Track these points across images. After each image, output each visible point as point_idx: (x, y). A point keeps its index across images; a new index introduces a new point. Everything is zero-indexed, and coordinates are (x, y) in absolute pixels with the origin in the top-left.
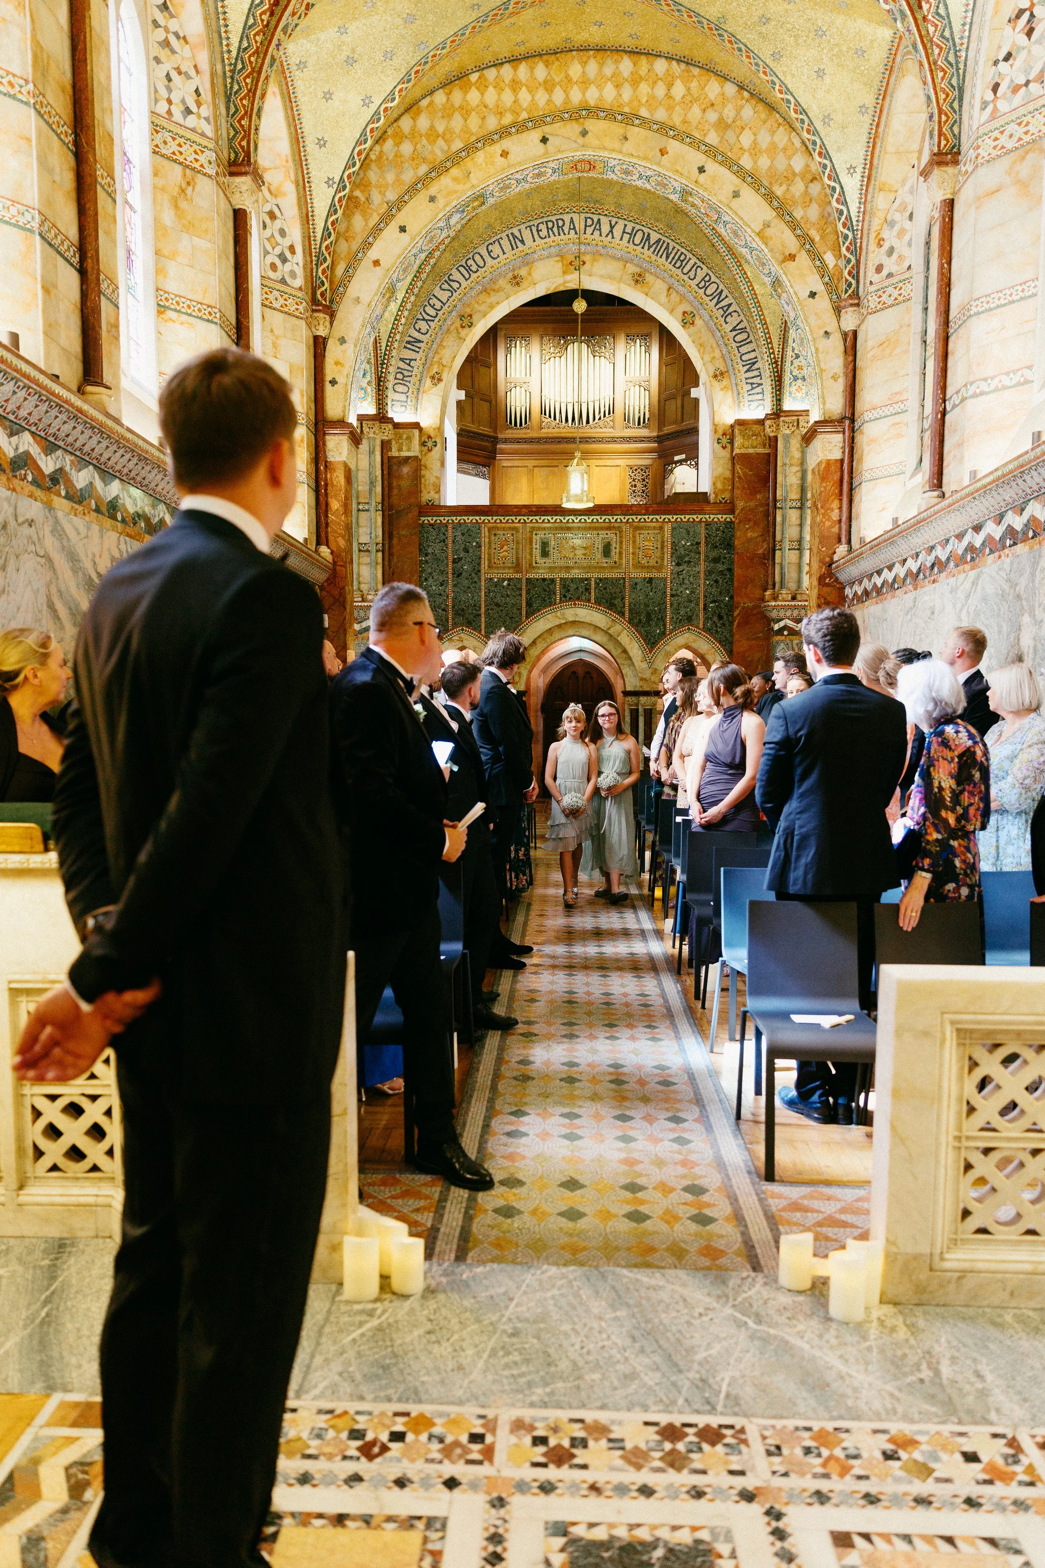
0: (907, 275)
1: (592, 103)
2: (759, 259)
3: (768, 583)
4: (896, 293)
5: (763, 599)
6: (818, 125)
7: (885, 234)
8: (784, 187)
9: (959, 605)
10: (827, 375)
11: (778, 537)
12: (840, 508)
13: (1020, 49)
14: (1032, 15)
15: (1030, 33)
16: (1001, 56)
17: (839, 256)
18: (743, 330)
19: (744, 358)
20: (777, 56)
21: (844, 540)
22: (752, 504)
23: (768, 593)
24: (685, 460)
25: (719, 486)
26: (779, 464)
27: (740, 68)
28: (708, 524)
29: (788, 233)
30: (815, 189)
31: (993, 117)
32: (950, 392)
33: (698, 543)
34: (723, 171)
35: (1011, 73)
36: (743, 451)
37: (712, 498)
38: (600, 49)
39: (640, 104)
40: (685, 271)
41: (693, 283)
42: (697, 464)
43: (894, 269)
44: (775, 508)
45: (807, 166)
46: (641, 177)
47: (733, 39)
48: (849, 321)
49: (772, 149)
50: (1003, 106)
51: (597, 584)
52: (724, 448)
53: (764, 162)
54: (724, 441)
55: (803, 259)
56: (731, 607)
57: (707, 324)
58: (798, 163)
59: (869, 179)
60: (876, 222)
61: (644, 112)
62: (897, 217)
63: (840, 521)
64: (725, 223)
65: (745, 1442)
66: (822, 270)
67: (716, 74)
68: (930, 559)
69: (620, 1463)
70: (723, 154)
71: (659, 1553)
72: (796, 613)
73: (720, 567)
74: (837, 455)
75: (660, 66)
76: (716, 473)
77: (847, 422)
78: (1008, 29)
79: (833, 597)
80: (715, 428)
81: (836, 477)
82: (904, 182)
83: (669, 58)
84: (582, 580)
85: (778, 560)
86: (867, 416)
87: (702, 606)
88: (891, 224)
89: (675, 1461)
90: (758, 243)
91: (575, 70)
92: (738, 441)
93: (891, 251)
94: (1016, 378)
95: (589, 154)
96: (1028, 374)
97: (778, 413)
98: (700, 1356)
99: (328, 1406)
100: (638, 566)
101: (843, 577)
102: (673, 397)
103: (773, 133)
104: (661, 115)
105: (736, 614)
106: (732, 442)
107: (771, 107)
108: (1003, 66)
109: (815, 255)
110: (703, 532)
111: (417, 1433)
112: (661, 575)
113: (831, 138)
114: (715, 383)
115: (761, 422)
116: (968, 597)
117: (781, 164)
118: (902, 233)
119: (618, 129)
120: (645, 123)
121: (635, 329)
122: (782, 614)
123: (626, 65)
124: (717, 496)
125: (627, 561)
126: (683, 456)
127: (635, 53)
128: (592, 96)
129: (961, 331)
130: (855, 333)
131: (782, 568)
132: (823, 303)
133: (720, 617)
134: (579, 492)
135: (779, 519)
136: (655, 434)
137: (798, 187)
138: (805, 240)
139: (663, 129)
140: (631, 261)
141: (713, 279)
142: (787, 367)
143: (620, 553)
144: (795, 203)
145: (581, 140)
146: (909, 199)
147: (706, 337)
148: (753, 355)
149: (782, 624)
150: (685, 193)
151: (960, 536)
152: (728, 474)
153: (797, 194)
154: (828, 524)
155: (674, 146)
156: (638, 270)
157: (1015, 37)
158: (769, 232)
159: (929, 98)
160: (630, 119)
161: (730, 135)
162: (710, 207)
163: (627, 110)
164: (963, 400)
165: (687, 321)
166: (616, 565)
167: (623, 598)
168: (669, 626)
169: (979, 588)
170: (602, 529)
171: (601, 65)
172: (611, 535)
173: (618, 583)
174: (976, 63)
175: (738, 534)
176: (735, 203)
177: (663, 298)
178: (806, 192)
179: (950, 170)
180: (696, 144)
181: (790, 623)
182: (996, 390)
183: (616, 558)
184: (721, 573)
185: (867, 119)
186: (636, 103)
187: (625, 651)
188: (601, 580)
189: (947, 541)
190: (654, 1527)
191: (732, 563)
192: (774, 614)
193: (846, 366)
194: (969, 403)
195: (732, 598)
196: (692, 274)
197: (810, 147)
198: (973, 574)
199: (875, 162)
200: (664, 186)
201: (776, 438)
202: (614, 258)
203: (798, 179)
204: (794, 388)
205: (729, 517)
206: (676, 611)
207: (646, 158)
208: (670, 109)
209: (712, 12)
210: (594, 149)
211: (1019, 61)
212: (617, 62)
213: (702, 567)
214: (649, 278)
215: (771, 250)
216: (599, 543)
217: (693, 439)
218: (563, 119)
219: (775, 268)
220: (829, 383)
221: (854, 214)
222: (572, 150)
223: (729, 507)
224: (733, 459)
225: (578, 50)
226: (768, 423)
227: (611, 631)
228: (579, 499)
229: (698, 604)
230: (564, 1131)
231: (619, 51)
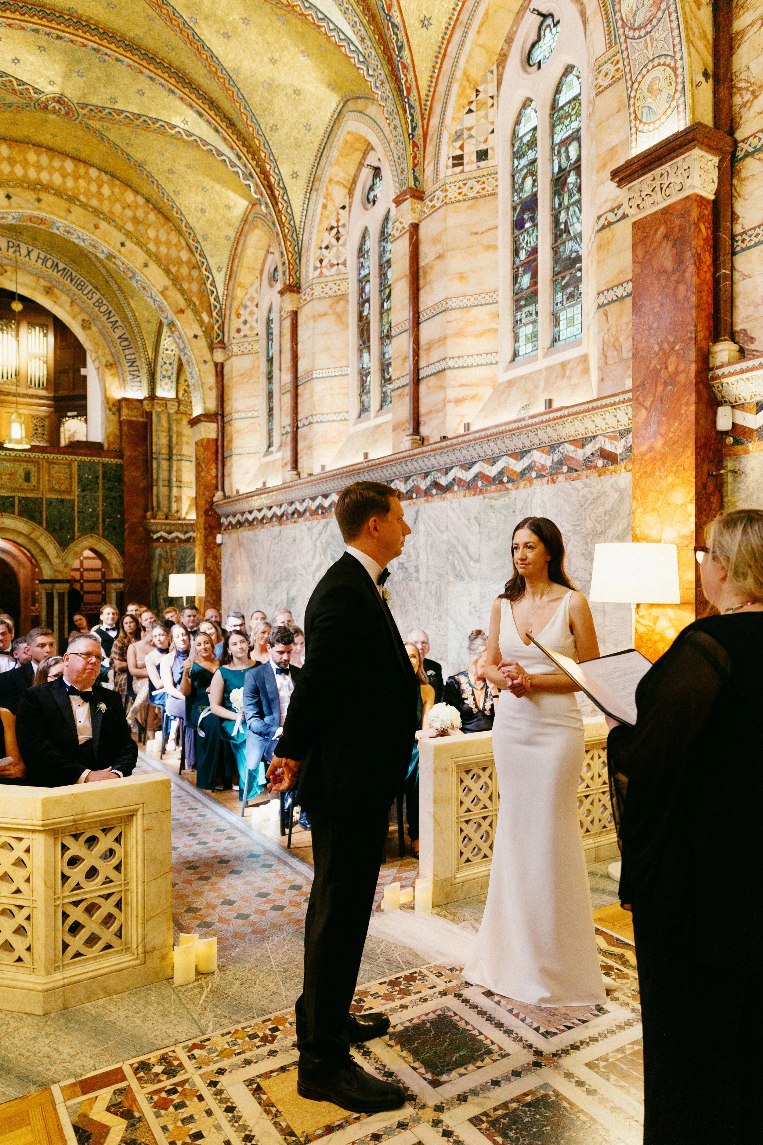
0: (257, 338)
1: (45, 182)
2: (159, 307)
3: (148, 506)
4: (249, 347)
5: (145, 517)
6: (200, 239)
7: (242, 311)
8: (176, 268)
9: (314, 539)
10: (206, 387)
11: (155, 477)
12: (217, 468)
13: (333, 246)
14: (338, 232)
15: (338, 239)
16: (324, 246)
17: (211, 316)
18: (126, 339)
19: (128, 357)
20: (176, 193)
21: (220, 487)
22: (136, 454)
23: (149, 514)
24: (77, 416)
25: (111, 439)
26: (154, 429)
27: (146, 189)
28: (104, 465)
29: (179, 296)
30: (195, 273)
31: (321, 275)
32: (300, 417)
33: (97, 477)
34: (137, 249)
35: (329, 256)
36: (128, 418)
37: (106, 446)
38: (50, 149)
39: (80, 193)
40: (85, 292)
41: (91, 302)
42: (86, 420)
43: (248, 333)
44: (152, 458)
45: (190, 259)
46: (79, 237)
47: (149, 175)
48: (219, 356)
49: (168, 243)
50: (325, 271)
51: (20, 501)
52: (114, 414)
53: (163, 250)
54: (114, 409)
55: (189, 314)
56: (123, 522)
57: (100, 331)
58: (185, 255)
59: (230, 276)
60: (236, 304)
61: (82, 198)
62: (249, 303)
63: (217, 476)
64: (137, 281)
65: (425, 976)
66: (201, 322)
67: (131, 187)
68: (291, 510)
69: (383, 1002)
70: (137, 238)
71: (428, 1025)
72: (168, 528)
73: (113, 494)
74: (213, 436)
75: (93, 173)
76: (108, 431)
77: (220, 417)
78: (326, 234)
79: (214, 523)
80: (107, 399)
81: (213, 449)
82: (252, 285)
83: (100, 169)
84: (8, 498)
85: (155, 492)
86: (235, 416)
87: (101, 520)
88: (246, 307)
89: (406, 993)
90: (160, 298)
91: (32, 157)
92: (125, 411)
93: (245, 322)
94: (340, 417)
95: (42, 214)
96: (347, 416)
97: (152, 397)
98: (378, 951)
99: (226, 1031)
100: (52, 490)
101: (219, 511)
102: (66, 372)
103: (169, 234)
104: (94, 203)
105: (126, 526)
106: (119, 410)
107: (167, 218)
108: (324, 251)
109: (196, 313)
110: (101, 470)
111: (283, 1025)
112: (69, 497)
113: (207, 248)
114: (107, 371)
115: (141, 401)
116: (320, 534)
117: (174, 253)
118: (252, 313)
119: (64, 204)
120: (83, 205)
121: (37, 320)
122: (159, 528)
123: (69, 165)
124: (109, 445)
125: (44, 485)
126: (75, 413)
127: (76, 159)
128: (45, 177)
129: (307, 385)
130: (222, 364)
131: (158, 497)
132: (202, 343)
133: (114, 528)
134: (19, 437)
135: (155, 465)
136: (51, 395)
137: (185, 271)
138: (189, 302)
139: (96, 212)
140: (44, 278)
141: (105, 302)
142: (159, 369)
143: (38, 480)
144: (183, 278)
145: (36, 204)
146: (255, 295)
147: (99, 338)
148: (133, 357)
149: (159, 534)
150: (110, 256)
151: (313, 499)
152: (117, 432)
153: (185, 274)
154: (209, 478)
155: (103, 225)
156: (47, 284)
157: (329, 238)
158: (168, 293)
159: (282, 253)
160: (72, 200)
161: (141, 228)
162: (128, 269)
163: (70, 193)
164: (310, 423)
165: (85, 326)
166: (36, 489)
167: (41, 512)
168: (77, 534)
169: (329, 530)
170: (23, 461)
171: (51, 159)
172: (33, 468)
173: (38, 502)
174: (309, 244)
175: (126, 473)
176: (146, 271)
177: (68, 307)
178: (190, 274)
179: (296, 295)
180: (119, 228)
181: (164, 534)
182: (329, 421)
183: (34, 483)
184: (114, 498)
185: (230, 243)
186: (76, 191)
187: (42, 550)
188: (23, 498)
189: (304, 500)
190: (418, 1018)
191: (123, 492)
192: (154, 528)
193: (217, 382)
194: (315, 426)
195: (122, 515)
196: (90, 296)
197: (194, 249)
198: (324, 521)
199: (235, 268)
200: (95, 247)
201: (151, 413)
202: (30, 273)
203: (185, 265)
204: (163, 383)
205: (119, 461)
206: (82, 523)
207: (84, 228)
208: (101, 200)
209: (139, 156)
210: (47, 212)
211: (334, 251)
212: (63, 161)
213: (100, 493)
214: (57, 292)
215: (169, 304)
216: (21, 473)
217: (82, 402)
218: (22, 187)
219: (172, 316)
220: (208, 392)
221: (220, 295)
222: (29, 209)
223: (120, 454)
224: (120, 422)
225: (34, 145)
226: (145, 402)
227: (32, 536)
228: (18, 442)
229: (98, 519)
230: (197, 877)
231: (64, 155)
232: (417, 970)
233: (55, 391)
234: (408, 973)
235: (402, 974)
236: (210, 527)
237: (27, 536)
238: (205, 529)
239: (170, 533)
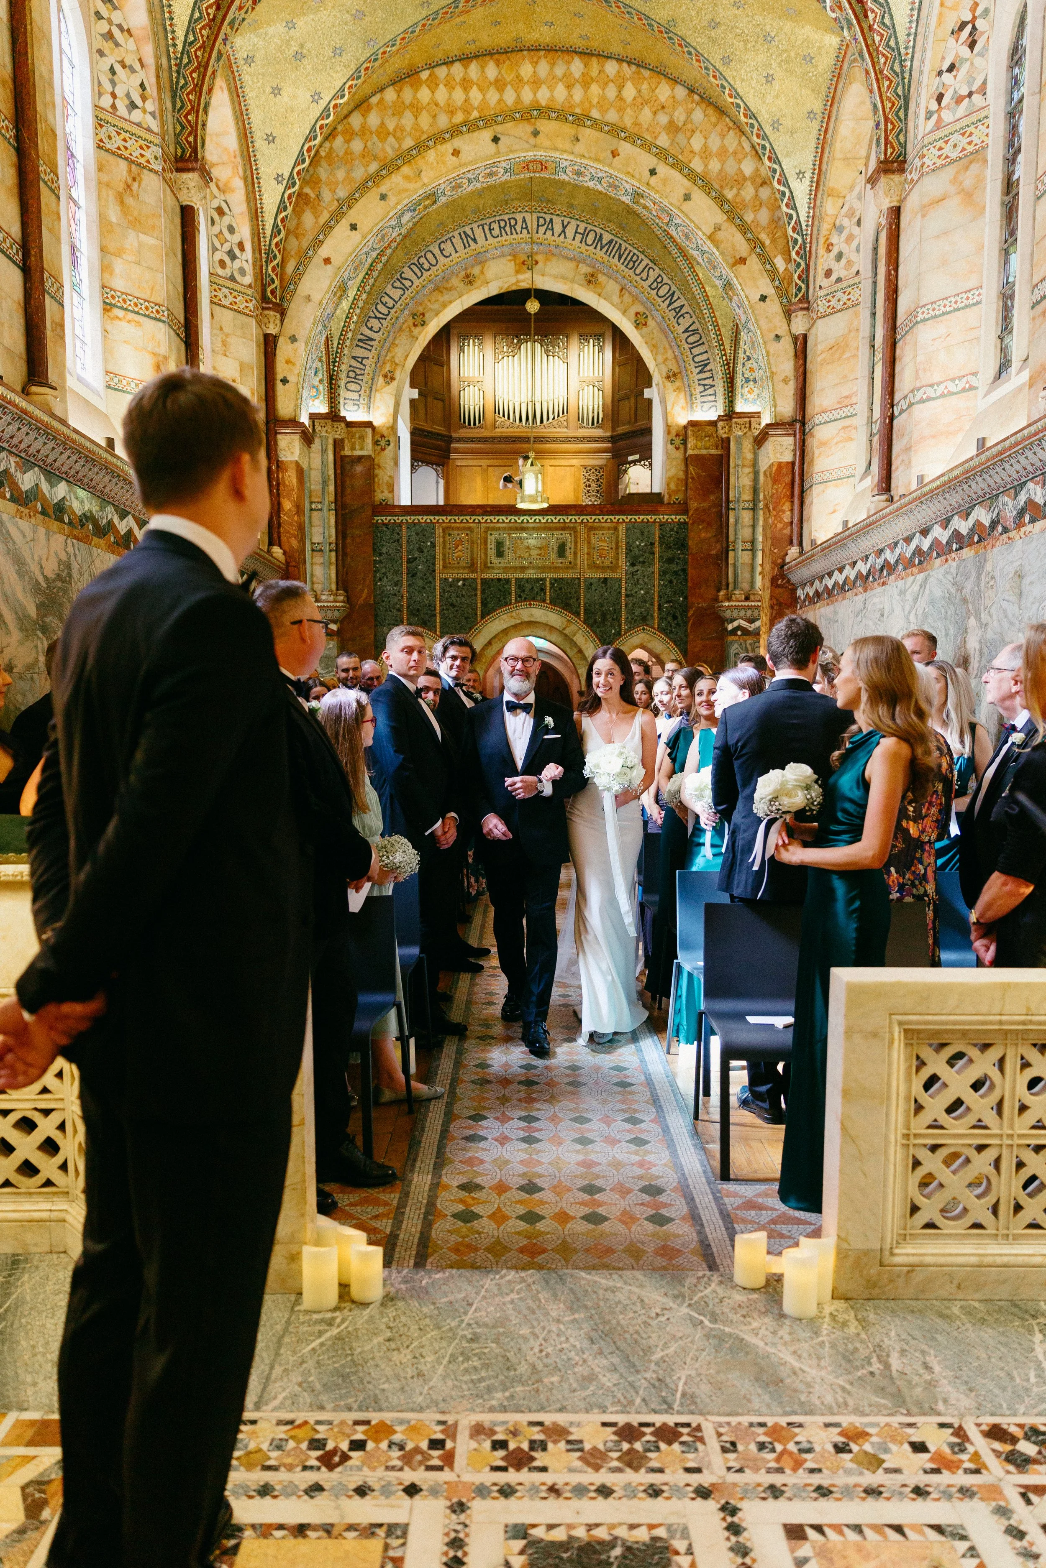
0: (856, 280)
1: (543, 103)
2: (710, 261)
3: (721, 583)
4: (844, 298)
5: (716, 600)
6: (768, 129)
7: (834, 239)
8: (735, 190)
9: (907, 608)
10: (778, 378)
11: (731, 538)
12: (792, 510)
13: (963, 60)
14: (974, 28)
15: (972, 45)
16: (945, 67)
17: (788, 260)
18: (695, 332)
19: (697, 359)
20: (727, 60)
21: (795, 541)
22: (705, 505)
23: (722, 593)
24: (639, 461)
25: (673, 486)
26: (732, 465)
27: (691, 71)
28: (662, 525)
29: (739, 236)
30: (765, 193)
31: (938, 126)
32: (897, 397)
33: (652, 544)
34: (675, 174)
35: (955, 84)
36: (696, 452)
37: (666, 497)
38: (552, 50)
39: (592, 106)
40: (638, 272)
41: (646, 284)
42: (651, 465)
43: (843, 274)
44: (728, 509)
45: (757, 170)
46: (592, 178)
47: (684, 43)
48: (799, 325)
49: (723, 153)
50: (947, 116)
51: (552, 584)
52: (677, 449)
53: (715, 166)
54: (678, 442)
55: (754, 262)
56: (685, 608)
57: (659, 324)
58: (748, 167)
59: (818, 184)
60: (825, 227)
61: (595, 114)
62: (846, 222)
63: (792, 523)
64: (677, 226)
65: (701, 1440)
66: (773, 274)
67: (665, 76)
68: (880, 561)
69: (579, 1464)
70: (675, 157)
71: (617, 1551)
72: (749, 613)
73: (674, 567)
74: (788, 457)
75: (611, 67)
76: (670, 474)
77: (798, 425)
78: (952, 40)
79: (785, 596)
80: (668, 428)
81: (788, 479)
82: (852, 188)
83: (620, 60)
84: (537, 580)
85: (731, 561)
86: (818, 419)
87: (656, 607)
88: (840, 229)
89: (633, 1461)
90: (709, 246)
91: (526, 70)
92: (691, 442)
93: (839, 256)
94: (962, 384)
95: (540, 154)
96: (974, 381)
97: (730, 415)
98: (657, 1356)
99: (289, 1416)
100: (593, 566)
101: (795, 578)
102: (626, 397)
103: (723, 136)
104: (612, 116)
105: (691, 613)
106: (685, 442)
107: (721, 111)
108: (947, 77)
109: (766, 259)
110: (657, 532)
111: (377, 1441)
112: (615, 575)
113: (780, 143)
114: (668, 384)
115: (713, 424)
116: (916, 599)
117: (731, 167)
118: (850, 238)
119: (569, 130)
120: (596, 124)
121: (590, 329)
122: (735, 614)
123: (577, 66)
124: (670, 496)
125: (582, 561)
126: (637, 457)
127: (586, 54)
128: (543, 96)
129: (908, 337)
130: (805, 337)
131: (735, 569)
132: (774, 307)
133: (675, 617)
134: (533, 492)
135: (732, 520)
136: (608, 434)
137: (748, 192)
138: (755, 244)
139: (615, 130)
140: (584, 262)
141: (666, 280)
142: (739, 368)
143: (575, 554)
144: (745, 206)
145: (532, 141)
146: (857, 205)
147: (659, 338)
148: (705, 357)
149: (735, 624)
150: (637, 195)
151: (908, 540)
152: (681, 475)
153: (748, 198)
154: (779, 526)
155: (625, 148)
156: (589, 270)
157: (957, 49)
158: (720, 235)
159: (875, 106)
160: (581, 120)
161: (681, 138)
162: (662, 209)
163: (578, 111)
164: (911, 405)
165: (640, 322)
166: (571, 566)
167: (578, 599)
168: (624, 627)
169: (927, 591)
170: (556, 529)
171: (552, 65)
172: (566, 536)
173: (573, 583)
174: (921, 72)
175: (692, 535)
176: (686, 206)
177: (616, 299)
178: (756, 196)
179: (896, 178)
180: (647, 146)
181: (744, 624)
182: (943, 395)
183: (570, 558)
184: (676, 573)
185: (815, 125)
186: (586, 105)
187: (580, 651)
188: (556, 580)
189: (896, 544)
190: (612, 1527)
191: (686, 563)
192: (728, 614)
193: (796, 369)
194: (916, 408)
195: (686, 598)
196: (644, 275)
197: (760, 151)
198: (921, 577)
199: (824, 168)
200: (616, 187)
201: (728, 439)
202: (567, 258)
203: (748, 183)
204: (746, 390)
205: (682, 518)
206: (631, 611)
207: (597, 160)
208: (621, 110)
209: (661, 14)
210: (546, 149)
211: (963, 71)
212: (568, 63)
213: (656, 568)
214: (602, 278)
215: (722, 253)
216: (554, 543)
217: (645, 439)
218: (514, 119)
219: (726, 271)
220: (780, 386)
221: (803, 219)
222: (523, 150)
223: (683, 508)
224: (686, 460)
225: (529, 50)
226: (720, 424)
227: (567, 631)
228: (533, 500)
229: (652, 604)
230: (522, 1134)
231: (570, 51)
232: (694, 1420)
233: (613, 430)
234: (671, 1420)
235: (658, 1420)
236: (780, 604)
237: (561, 632)
238: (772, 607)
239: (751, 621)
